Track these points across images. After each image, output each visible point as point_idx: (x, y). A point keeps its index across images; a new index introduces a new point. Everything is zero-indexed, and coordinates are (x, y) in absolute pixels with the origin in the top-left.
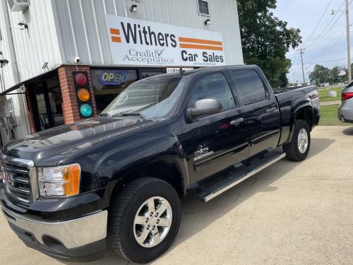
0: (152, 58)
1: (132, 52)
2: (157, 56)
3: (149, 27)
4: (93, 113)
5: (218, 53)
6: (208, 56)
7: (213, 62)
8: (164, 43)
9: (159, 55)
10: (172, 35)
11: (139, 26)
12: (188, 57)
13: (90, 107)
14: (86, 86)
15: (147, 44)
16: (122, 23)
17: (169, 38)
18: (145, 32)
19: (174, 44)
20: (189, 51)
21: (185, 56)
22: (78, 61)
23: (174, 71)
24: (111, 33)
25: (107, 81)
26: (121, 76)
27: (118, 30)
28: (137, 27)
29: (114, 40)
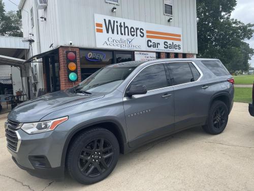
0: (124, 44)
1: (110, 40)
2: (128, 43)
3: (124, 23)
4: (77, 79)
6: (168, 44)
7: (172, 49)
8: (134, 35)
9: (130, 42)
10: (141, 29)
11: (117, 22)
12: (152, 44)
13: (76, 75)
14: (74, 61)
15: (122, 34)
16: (105, 20)
17: (138, 31)
18: (121, 26)
19: (142, 35)
20: (153, 40)
21: (150, 44)
22: (71, 44)
23: (140, 54)
24: (97, 26)
25: (91, 58)
26: (101, 56)
27: (102, 24)
28: (115, 22)
29: (98, 31)
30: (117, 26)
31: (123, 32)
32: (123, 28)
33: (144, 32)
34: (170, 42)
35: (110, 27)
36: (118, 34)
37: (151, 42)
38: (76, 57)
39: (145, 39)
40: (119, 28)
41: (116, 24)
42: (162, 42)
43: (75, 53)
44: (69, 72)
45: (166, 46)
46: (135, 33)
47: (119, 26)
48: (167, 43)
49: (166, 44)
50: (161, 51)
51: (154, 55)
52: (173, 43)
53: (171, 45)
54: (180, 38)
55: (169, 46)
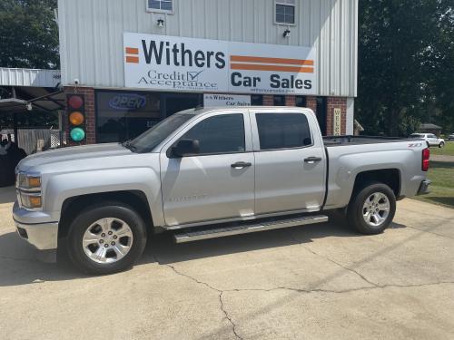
0: (181, 81)
1: (152, 75)
2: (190, 78)
3: (183, 45)
4: (85, 137)
5: (301, 76)
6: (280, 80)
7: (290, 89)
8: (203, 64)
9: (193, 78)
11: (168, 44)
13: (83, 131)
15: (177, 64)
16: (144, 42)
18: (175, 50)
19: (220, 64)
21: (237, 79)
22: (76, 82)
23: (216, 98)
24: (127, 52)
25: (117, 106)
26: (137, 101)
27: (137, 50)
28: (165, 44)
29: (130, 60)
31: (179, 60)
33: (226, 59)
34: (284, 75)
35: (152, 52)
37: (240, 75)
38: (84, 105)
39: (227, 71)
40: (172, 54)
42: (265, 75)
43: (82, 97)
44: (72, 126)
45: (275, 84)
46: (206, 62)
48: (278, 77)
49: (275, 78)
50: (263, 92)
51: (248, 99)
52: (292, 77)
53: (288, 81)
54: (311, 66)
55: (283, 84)
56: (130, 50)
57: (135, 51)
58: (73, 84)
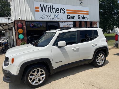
0: (53, 18)
1: (44, 16)
4: (24, 38)
6: (80, 17)
7: (83, 19)
8: (59, 12)
9: (56, 17)
11: (48, 6)
13: (23, 36)
16: (40, 5)
18: (50, 8)
19: (64, 12)
20: (71, 15)
21: (69, 17)
22: (20, 19)
23: (63, 23)
24: (35, 8)
25: (33, 26)
26: (39, 24)
28: (47, 6)
29: (37, 11)
30: (48, 8)
31: (52, 11)
32: (52, 9)
33: (65, 10)
35: (44, 8)
36: (49, 12)
37: (69, 16)
39: (66, 14)
40: (49, 9)
41: (47, 7)
42: (76, 15)
43: (22, 23)
44: (19, 34)
45: (79, 18)
46: (59, 11)
47: (49, 8)
48: (80, 16)
49: (79, 16)
50: (76, 21)
51: (72, 23)
52: (83, 16)
53: (82, 17)
54: (88, 13)
55: (81, 18)
56: (36, 8)
57: (38, 8)
58: (18, 19)
